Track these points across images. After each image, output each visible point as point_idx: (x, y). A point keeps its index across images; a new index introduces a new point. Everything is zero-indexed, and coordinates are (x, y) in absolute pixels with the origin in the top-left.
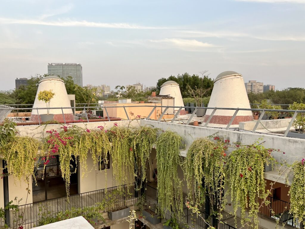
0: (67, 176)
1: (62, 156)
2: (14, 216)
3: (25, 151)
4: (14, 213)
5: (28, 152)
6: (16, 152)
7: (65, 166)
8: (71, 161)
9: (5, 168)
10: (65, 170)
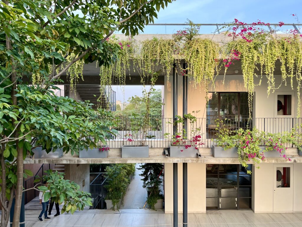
0: (250, 87)
1: (245, 61)
2: (192, 127)
3: (206, 51)
4: (192, 125)
5: (209, 52)
6: (197, 51)
7: (248, 74)
8: (255, 70)
9: (186, 70)
10: (248, 80)
